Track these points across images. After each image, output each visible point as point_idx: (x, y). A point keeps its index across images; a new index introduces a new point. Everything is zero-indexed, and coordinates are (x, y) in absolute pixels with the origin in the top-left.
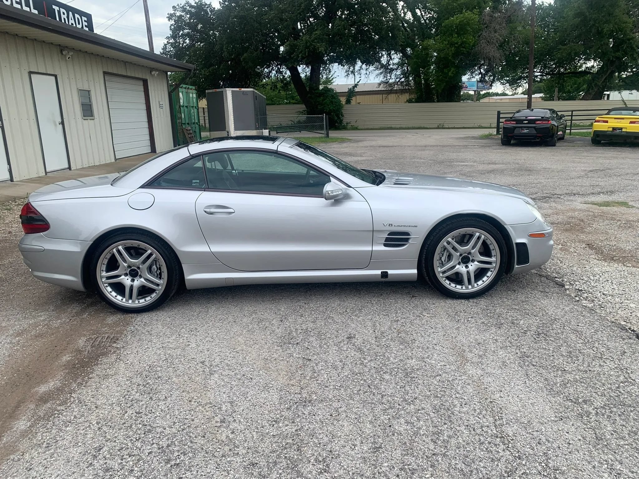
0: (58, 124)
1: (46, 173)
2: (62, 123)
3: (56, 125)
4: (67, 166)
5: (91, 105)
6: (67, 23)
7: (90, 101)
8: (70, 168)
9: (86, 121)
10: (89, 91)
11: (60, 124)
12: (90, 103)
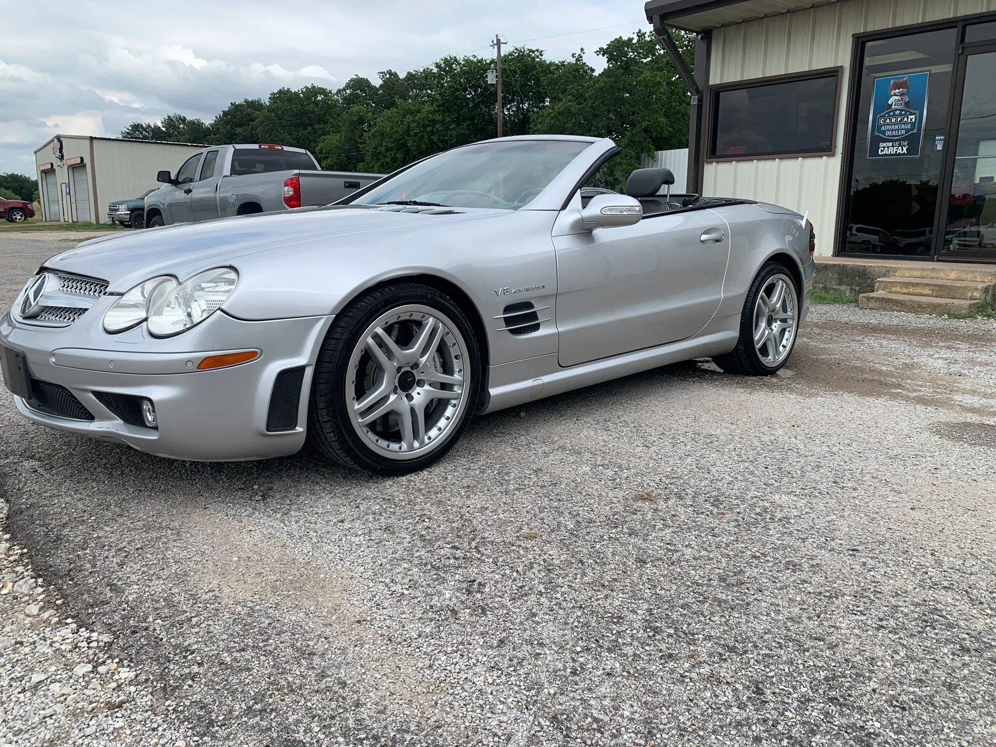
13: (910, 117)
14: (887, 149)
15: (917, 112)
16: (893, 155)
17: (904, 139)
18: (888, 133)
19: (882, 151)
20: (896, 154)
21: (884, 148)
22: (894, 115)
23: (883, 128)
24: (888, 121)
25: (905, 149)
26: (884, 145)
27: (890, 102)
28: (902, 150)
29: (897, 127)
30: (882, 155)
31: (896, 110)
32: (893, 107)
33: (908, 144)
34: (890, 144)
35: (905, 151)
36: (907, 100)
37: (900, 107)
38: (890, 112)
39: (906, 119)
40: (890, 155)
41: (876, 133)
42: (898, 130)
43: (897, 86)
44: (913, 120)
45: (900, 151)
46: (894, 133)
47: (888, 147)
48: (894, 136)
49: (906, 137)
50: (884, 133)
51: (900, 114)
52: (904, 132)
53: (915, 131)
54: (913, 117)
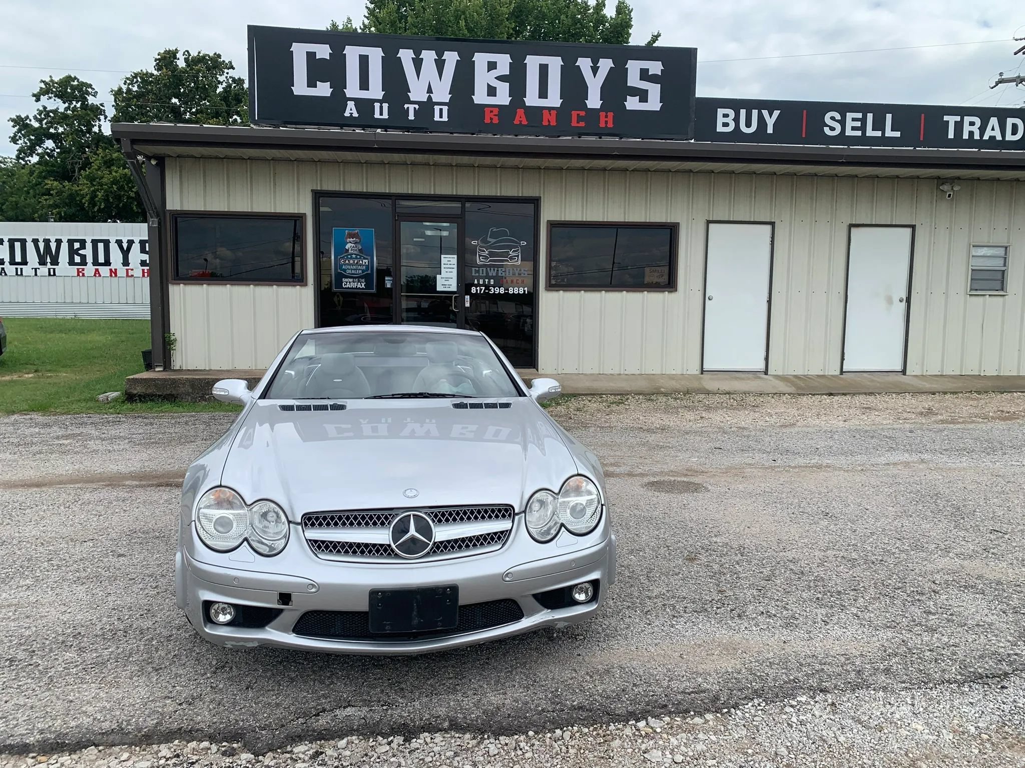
0: (896, 300)
1: (842, 372)
2: (908, 300)
3: (890, 301)
4: (899, 368)
5: (1003, 271)
6: (977, 137)
7: (1005, 265)
8: (904, 372)
9: (981, 299)
10: (1006, 248)
11: (901, 301)
12: (1003, 268)
13: (364, 261)
14: (349, 284)
15: (369, 258)
16: (354, 288)
17: (361, 277)
18: (348, 272)
19: (345, 285)
20: (356, 288)
21: (347, 282)
22: (351, 258)
23: (344, 267)
24: (347, 262)
25: (363, 284)
26: (346, 280)
27: (347, 247)
28: (361, 285)
29: (355, 267)
30: (346, 288)
31: (353, 254)
32: (350, 251)
33: (365, 281)
34: (351, 280)
35: (363, 286)
36: (360, 248)
37: (355, 252)
38: (349, 255)
39: (361, 262)
40: (352, 288)
41: (339, 271)
42: (356, 270)
43: (351, 236)
44: (367, 263)
45: (359, 286)
46: (353, 272)
47: (350, 282)
48: (353, 274)
49: (363, 275)
50: (345, 270)
51: (356, 258)
52: (360, 272)
53: (369, 272)
54: (367, 261)
